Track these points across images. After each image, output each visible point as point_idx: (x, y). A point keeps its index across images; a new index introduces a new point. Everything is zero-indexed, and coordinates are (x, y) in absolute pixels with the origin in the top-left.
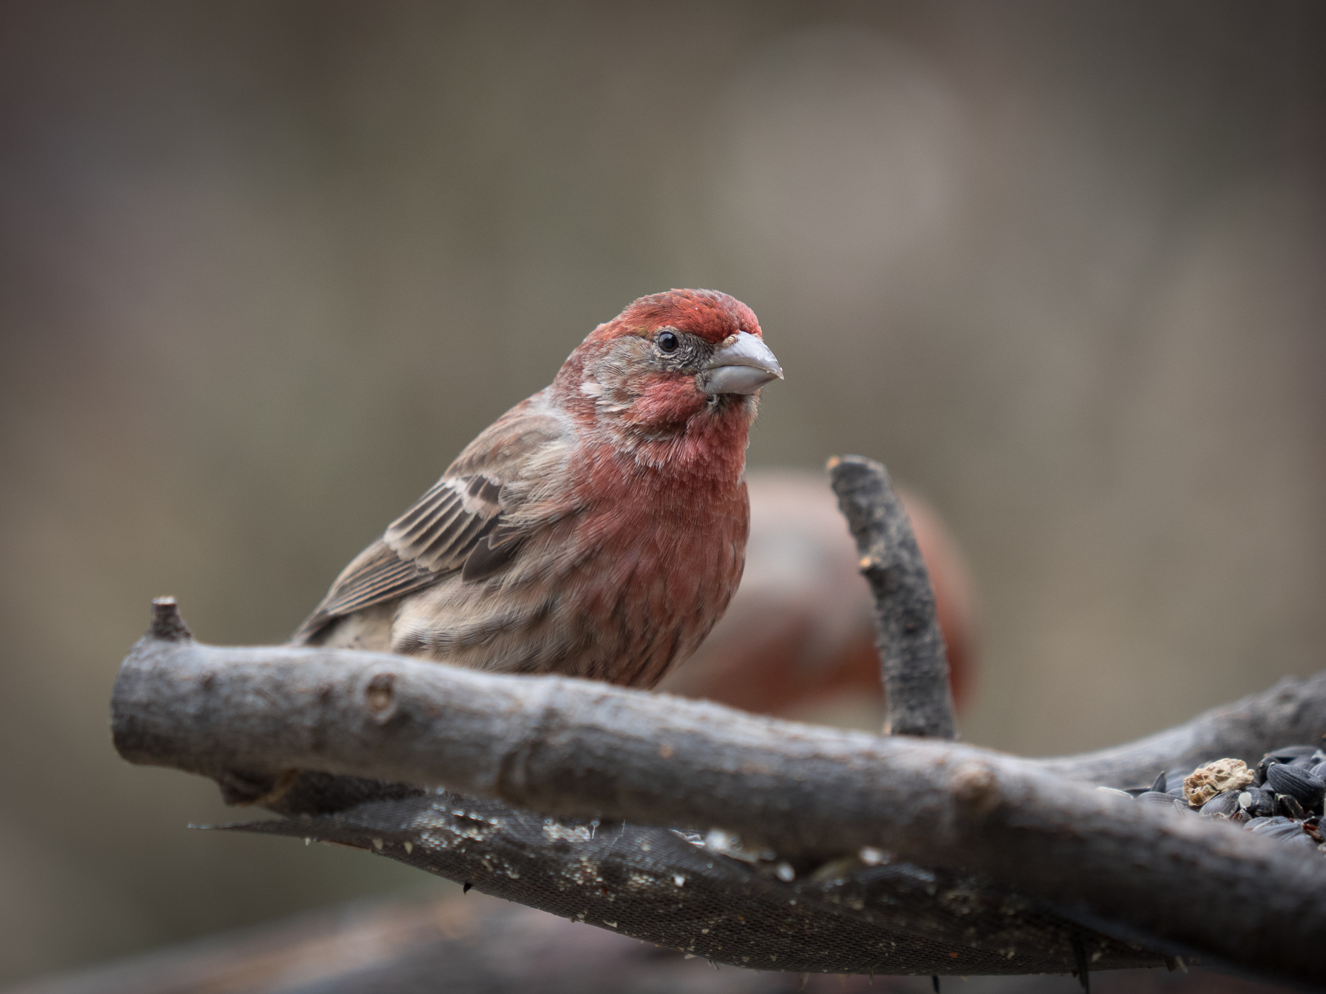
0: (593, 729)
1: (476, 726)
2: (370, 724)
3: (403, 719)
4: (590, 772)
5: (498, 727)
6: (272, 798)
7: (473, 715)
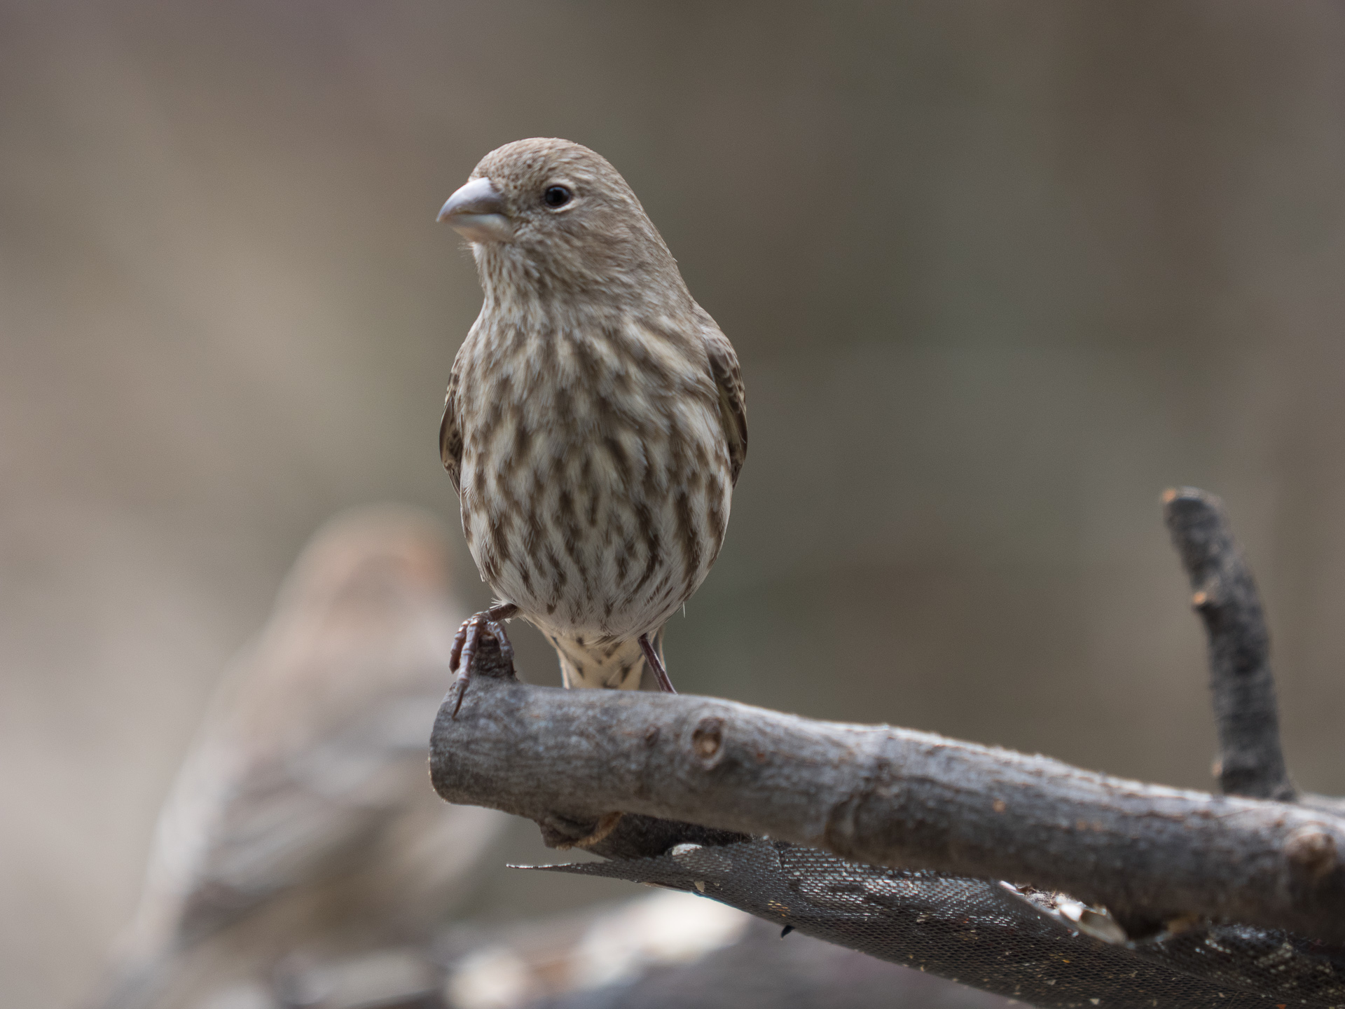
0: (924, 780)
1: (806, 774)
2: (696, 770)
3: (730, 765)
4: (921, 824)
5: (828, 777)
6: (593, 841)
7: (802, 763)
